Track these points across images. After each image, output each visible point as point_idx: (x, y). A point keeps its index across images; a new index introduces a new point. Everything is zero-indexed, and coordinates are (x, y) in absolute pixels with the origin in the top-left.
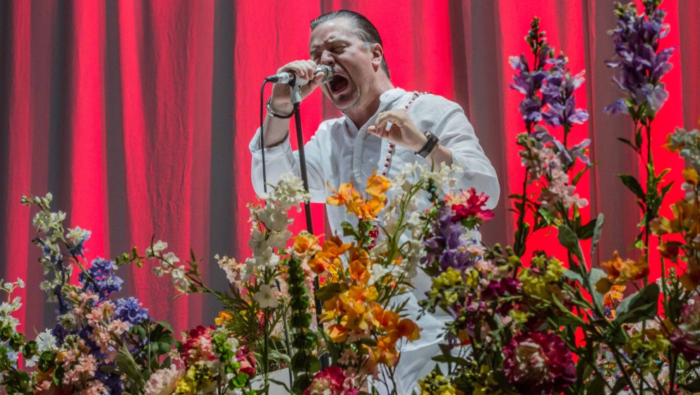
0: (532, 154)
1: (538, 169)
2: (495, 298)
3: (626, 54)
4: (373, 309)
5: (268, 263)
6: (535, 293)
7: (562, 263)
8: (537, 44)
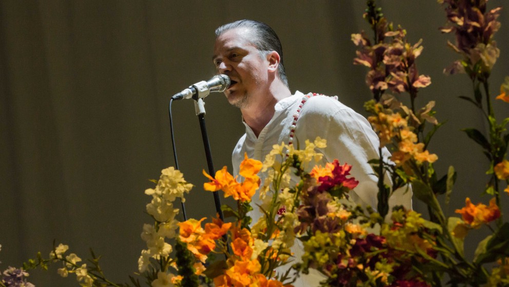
0: (381, 118)
1: (387, 132)
2: (362, 255)
3: (456, 19)
4: (258, 280)
5: (162, 252)
6: (398, 245)
7: (420, 215)
8: (375, 20)
